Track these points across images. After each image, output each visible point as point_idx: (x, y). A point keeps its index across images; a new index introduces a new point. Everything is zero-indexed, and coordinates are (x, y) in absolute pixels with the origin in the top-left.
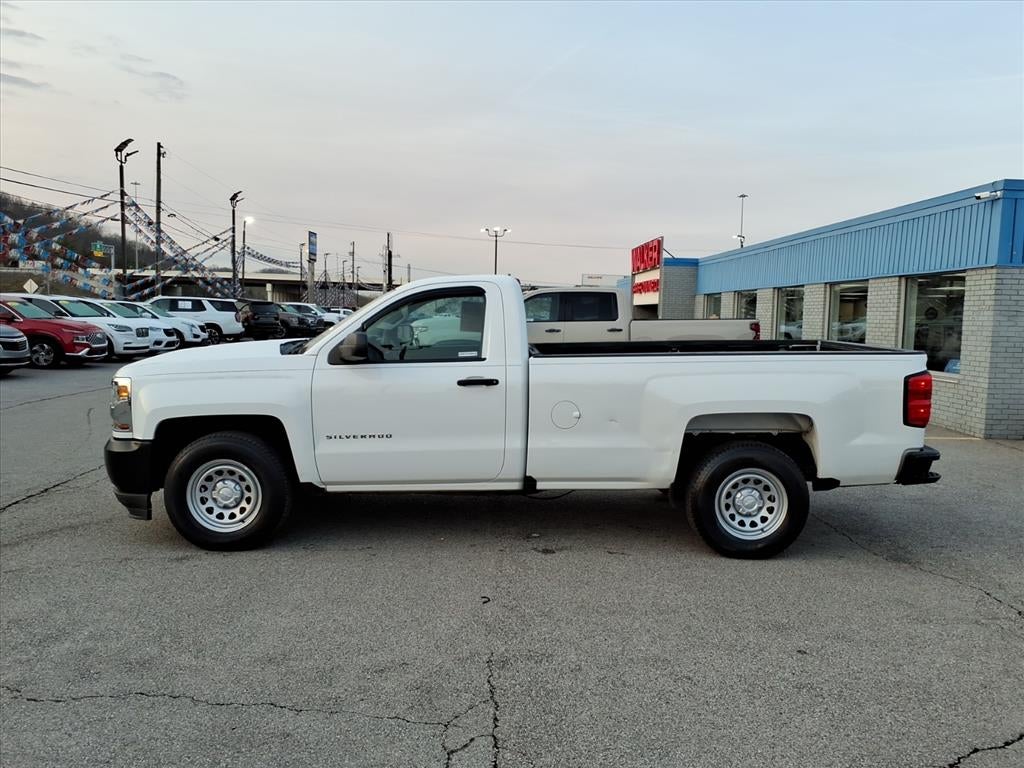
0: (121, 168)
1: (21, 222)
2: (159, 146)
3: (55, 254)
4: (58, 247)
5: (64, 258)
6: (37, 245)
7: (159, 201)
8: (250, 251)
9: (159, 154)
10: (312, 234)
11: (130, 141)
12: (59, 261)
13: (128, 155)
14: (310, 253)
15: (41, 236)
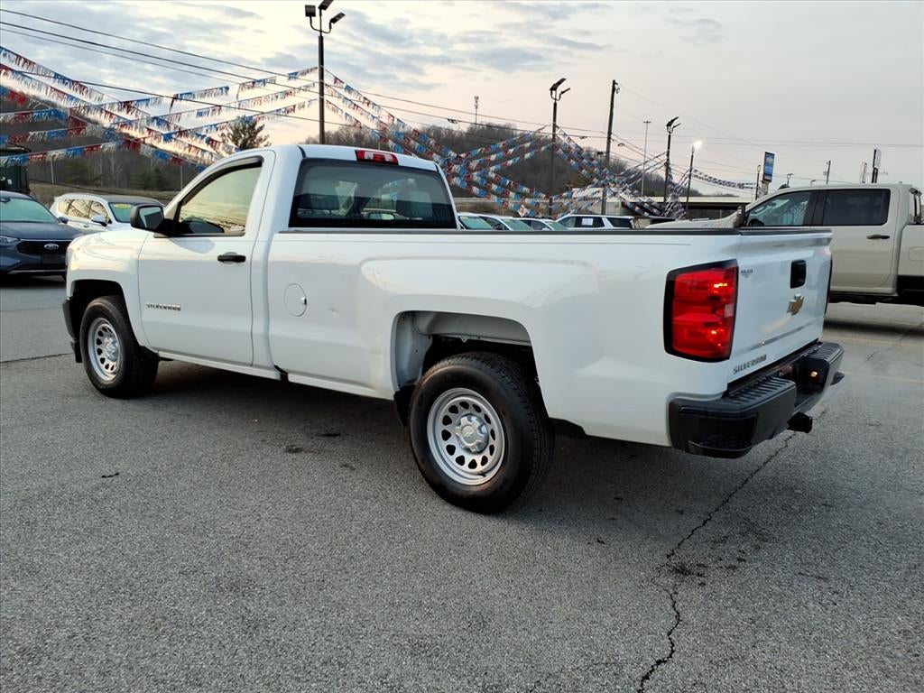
0: (555, 104)
1: (463, 155)
2: (614, 83)
3: (491, 181)
4: (493, 175)
5: (498, 184)
6: (475, 174)
7: (610, 133)
8: (697, 174)
9: (614, 90)
10: (768, 155)
11: (563, 80)
12: (494, 187)
13: (563, 93)
14: (765, 174)
15: (479, 168)
